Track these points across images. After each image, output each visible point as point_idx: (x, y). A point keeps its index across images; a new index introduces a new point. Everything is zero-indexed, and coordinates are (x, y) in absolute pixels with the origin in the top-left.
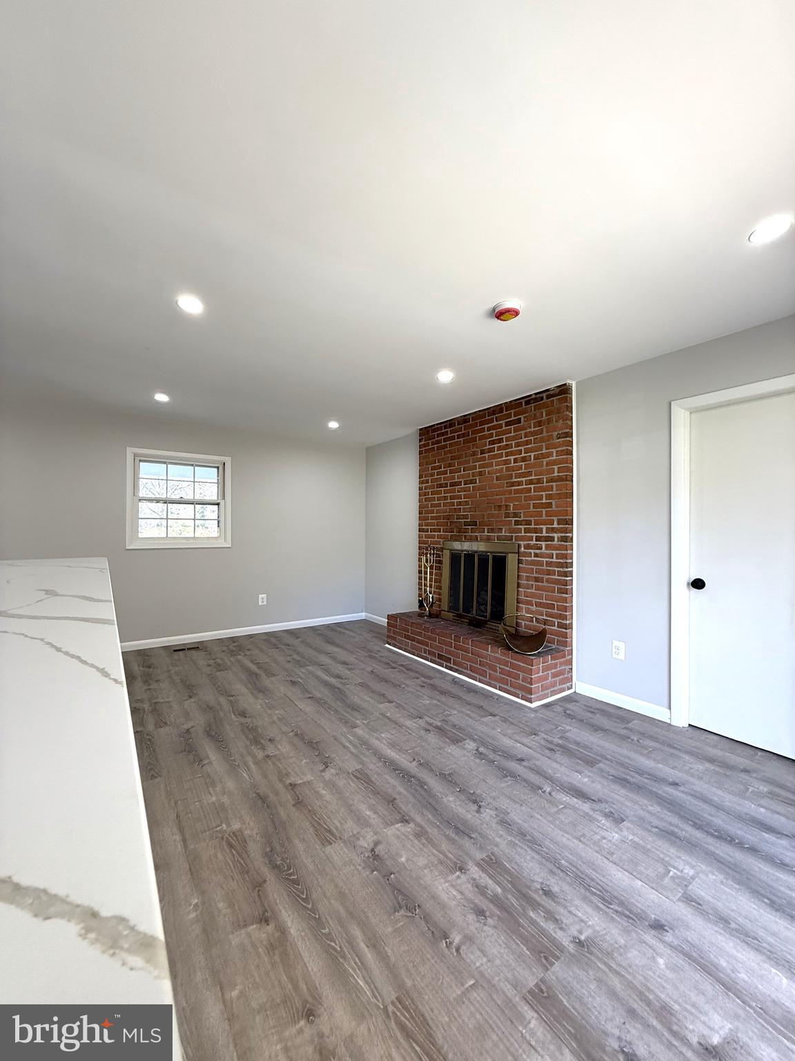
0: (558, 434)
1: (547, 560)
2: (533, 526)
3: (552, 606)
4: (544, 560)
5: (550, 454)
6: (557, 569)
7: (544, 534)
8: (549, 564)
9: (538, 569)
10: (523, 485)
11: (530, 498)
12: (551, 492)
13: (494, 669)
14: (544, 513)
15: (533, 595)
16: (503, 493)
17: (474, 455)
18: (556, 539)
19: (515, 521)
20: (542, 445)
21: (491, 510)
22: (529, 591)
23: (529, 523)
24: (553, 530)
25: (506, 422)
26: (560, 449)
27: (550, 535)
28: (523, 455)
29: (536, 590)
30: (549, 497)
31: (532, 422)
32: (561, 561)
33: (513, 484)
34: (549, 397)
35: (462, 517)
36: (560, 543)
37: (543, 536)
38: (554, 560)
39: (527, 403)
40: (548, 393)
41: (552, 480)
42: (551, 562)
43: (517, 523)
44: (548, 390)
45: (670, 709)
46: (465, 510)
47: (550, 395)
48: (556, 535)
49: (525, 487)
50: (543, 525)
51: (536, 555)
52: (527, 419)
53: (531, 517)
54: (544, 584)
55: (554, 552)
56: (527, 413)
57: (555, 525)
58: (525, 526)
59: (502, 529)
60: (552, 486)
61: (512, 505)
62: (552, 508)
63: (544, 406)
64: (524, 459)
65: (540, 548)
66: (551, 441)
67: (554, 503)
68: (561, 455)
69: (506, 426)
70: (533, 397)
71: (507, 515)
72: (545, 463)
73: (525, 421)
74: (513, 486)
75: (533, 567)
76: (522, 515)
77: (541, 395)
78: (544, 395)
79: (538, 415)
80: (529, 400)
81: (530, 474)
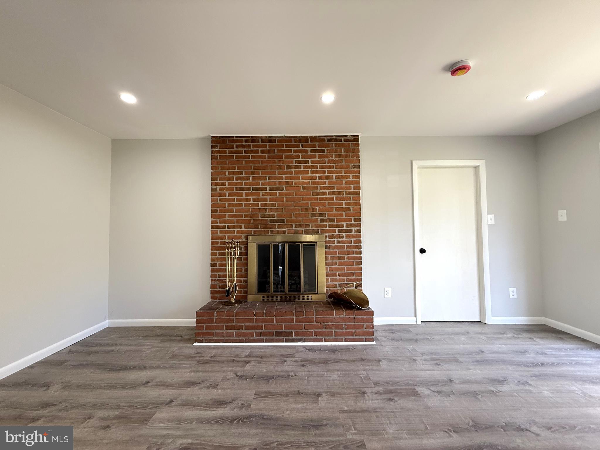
0: (353, 165)
1: (347, 244)
2: (336, 223)
3: (352, 274)
4: (345, 245)
5: (348, 177)
6: (354, 250)
7: (345, 228)
8: (348, 247)
9: (340, 251)
10: (327, 195)
11: (333, 204)
12: (349, 201)
13: (339, 327)
14: (344, 214)
15: (337, 269)
16: (310, 199)
17: (281, 169)
18: (353, 231)
19: (320, 219)
20: (342, 170)
21: (298, 211)
22: (334, 266)
23: (333, 221)
24: (351, 225)
25: (311, 150)
26: (355, 175)
27: (349, 228)
28: (326, 174)
29: (338, 265)
30: (347, 204)
31: (334, 154)
32: (357, 244)
33: (318, 194)
34: (346, 141)
35: (267, 216)
36: (356, 233)
37: (344, 229)
38: (353, 244)
39: (329, 141)
40: (346, 138)
41: (350, 193)
42: (350, 246)
43: (322, 221)
44: (346, 136)
45: (415, 316)
46: (271, 210)
47: (347, 139)
48: (353, 229)
49: (328, 196)
50: (344, 222)
51: (339, 242)
52: (329, 151)
53: (334, 217)
54: (345, 261)
55: (352, 239)
56: (330, 147)
57: (353, 222)
58: (329, 223)
59: (309, 225)
60: (350, 197)
61: (317, 208)
62: (350, 211)
63: (343, 145)
64: (327, 178)
65: (343, 237)
66: (349, 169)
67: (351, 208)
68: (356, 179)
69: (311, 152)
70: (334, 137)
71: (314, 215)
72: (344, 182)
73: (328, 153)
74: (319, 195)
75: (336, 250)
76: (326, 215)
77: (341, 138)
78: (343, 139)
79: (338, 150)
80: (330, 139)
81: (333, 188)
